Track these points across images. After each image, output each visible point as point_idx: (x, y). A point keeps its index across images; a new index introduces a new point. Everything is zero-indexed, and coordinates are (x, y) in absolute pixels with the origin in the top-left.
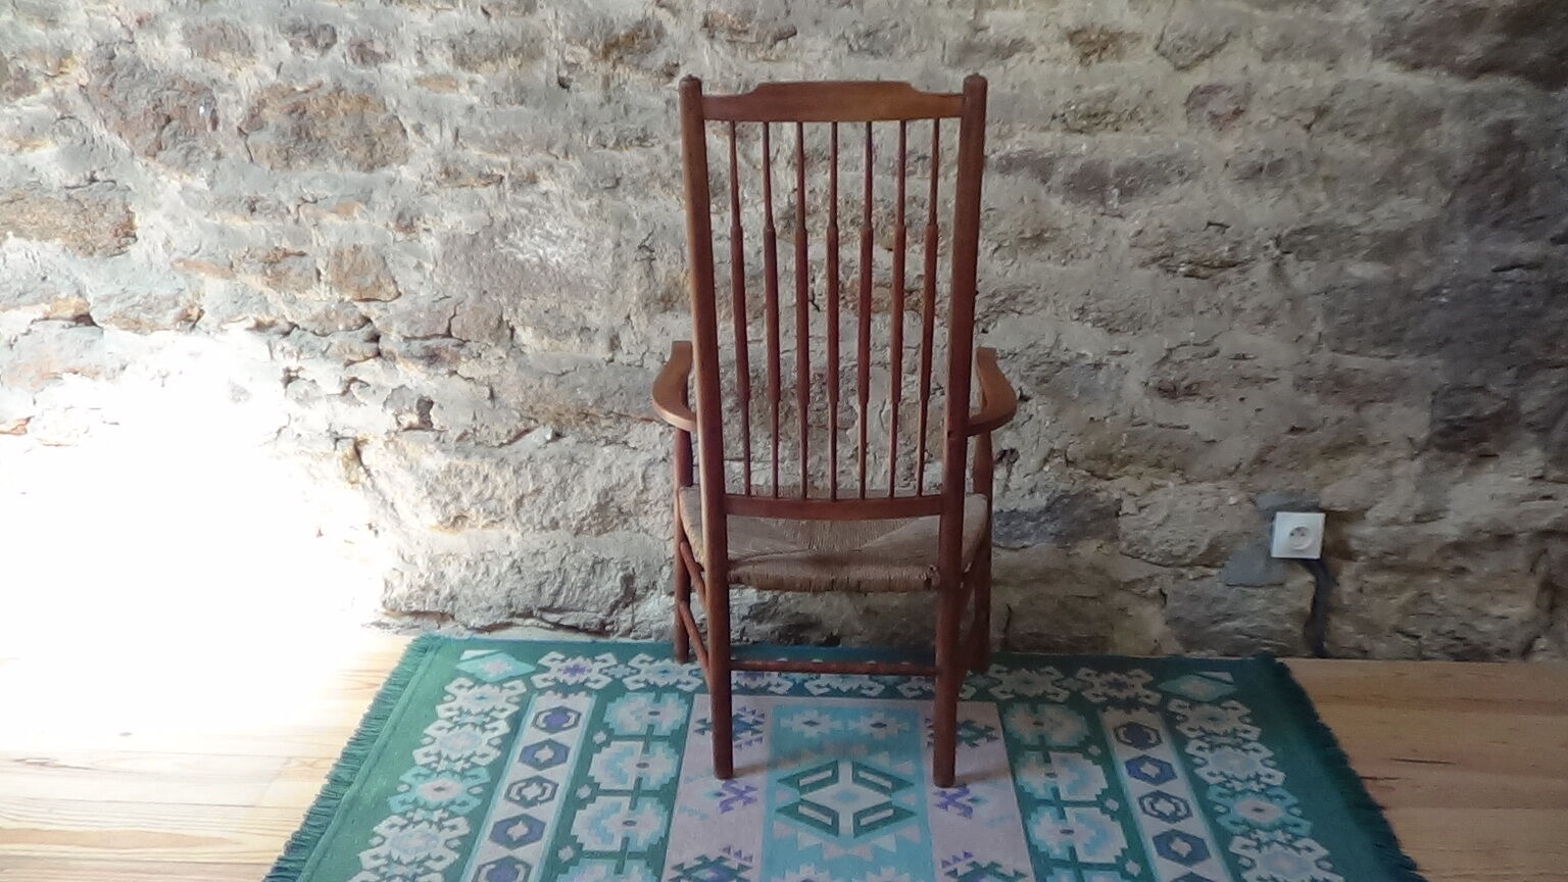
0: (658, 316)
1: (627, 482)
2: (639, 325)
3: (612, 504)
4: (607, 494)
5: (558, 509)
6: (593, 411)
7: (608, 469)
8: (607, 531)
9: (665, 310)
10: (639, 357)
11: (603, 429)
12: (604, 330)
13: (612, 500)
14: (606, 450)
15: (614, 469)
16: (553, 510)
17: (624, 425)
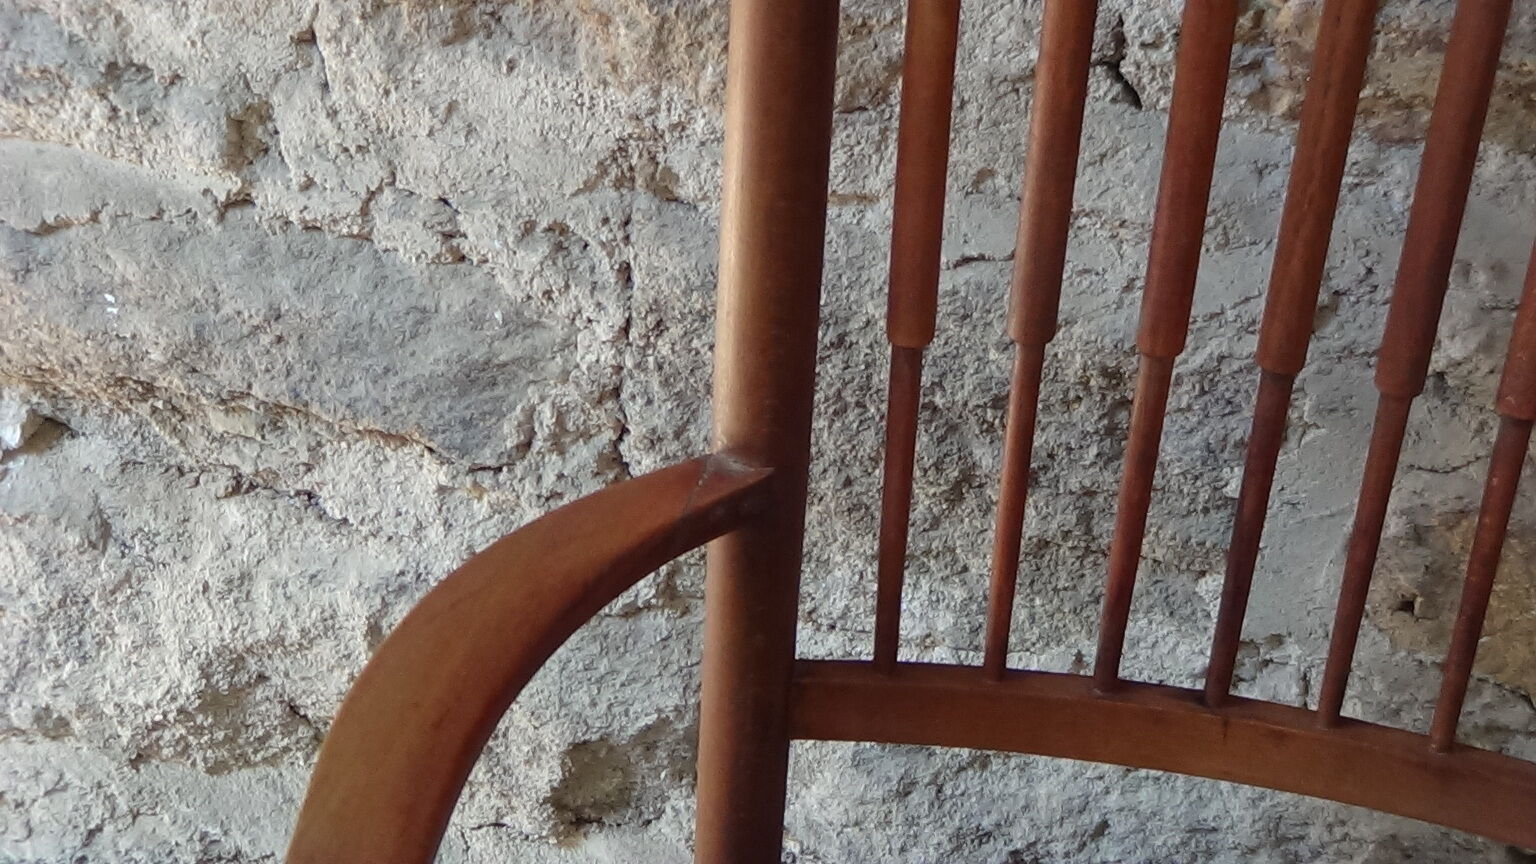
0: (431, 57)
1: (308, 639)
2: (349, 81)
3: (259, 694)
4: (239, 662)
5: (59, 685)
6: (172, 381)
7: (240, 583)
8: (248, 763)
9: (461, 32)
10: (355, 207)
11: (221, 440)
12: (202, 82)
13: (262, 678)
14: (234, 513)
15: (262, 589)
16: (43, 686)
17: (298, 440)
